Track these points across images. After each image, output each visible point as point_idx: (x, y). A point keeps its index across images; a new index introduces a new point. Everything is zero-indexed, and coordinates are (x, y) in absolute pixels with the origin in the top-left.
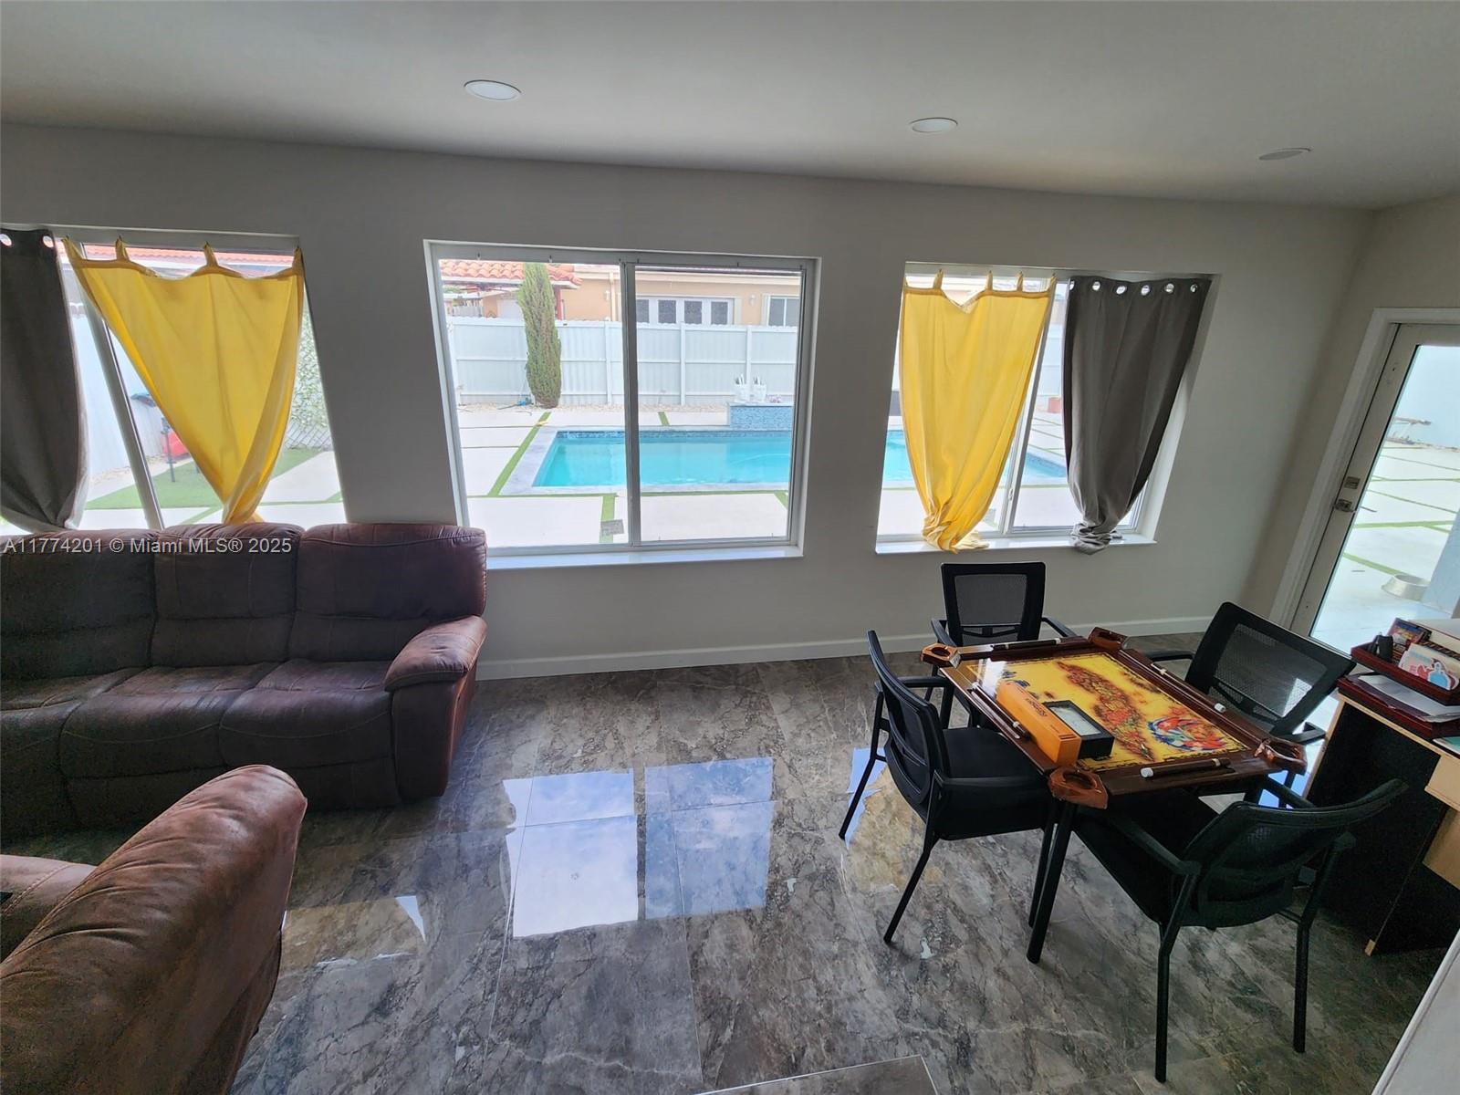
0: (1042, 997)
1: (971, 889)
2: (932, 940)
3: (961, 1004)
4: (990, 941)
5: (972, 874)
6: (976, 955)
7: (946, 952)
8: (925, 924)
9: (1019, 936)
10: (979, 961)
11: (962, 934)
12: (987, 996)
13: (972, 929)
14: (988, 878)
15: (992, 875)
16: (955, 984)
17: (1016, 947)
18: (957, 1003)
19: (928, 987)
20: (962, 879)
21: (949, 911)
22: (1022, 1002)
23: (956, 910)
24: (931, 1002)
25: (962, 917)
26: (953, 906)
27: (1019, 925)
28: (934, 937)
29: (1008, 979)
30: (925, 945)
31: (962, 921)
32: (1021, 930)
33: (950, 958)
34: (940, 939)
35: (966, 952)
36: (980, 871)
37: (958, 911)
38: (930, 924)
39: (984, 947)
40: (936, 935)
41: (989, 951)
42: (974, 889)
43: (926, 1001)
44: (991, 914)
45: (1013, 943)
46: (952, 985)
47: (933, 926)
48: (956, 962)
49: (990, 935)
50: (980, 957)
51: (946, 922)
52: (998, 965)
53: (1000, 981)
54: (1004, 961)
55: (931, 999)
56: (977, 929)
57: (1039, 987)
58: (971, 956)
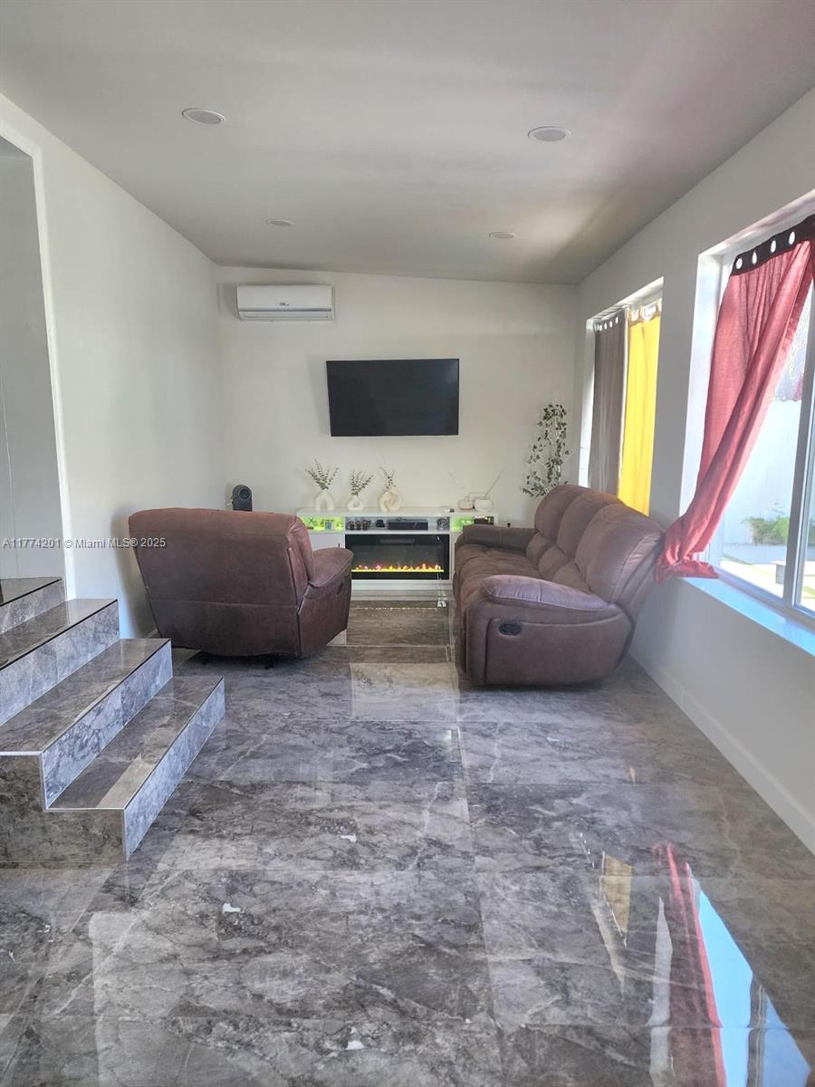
0: (125, 981)
1: (280, 979)
2: (238, 917)
3: (167, 914)
4: (209, 965)
5: (302, 991)
6: (201, 946)
7: (220, 923)
8: (259, 919)
9: (197, 997)
10: (195, 946)
11: (230, 944)
12: (159, 936)
13: (231, 955)
14: (289, 1005)
15: (291, 1013)
16: (187, 918)
17: (187, 986)
18: (170, 912)
19: (197, 898)
20: (299, 976)
21: (262, 944)
22: (134, 961)
23: (260, 951)
24: (183, 895)
25: (250, 953)
26: (267, 950)
27: (208, 1005)
28: (241, 920)
29: (161, 961)
30: (237, 910)
31: (245, 951)
32: (202, 1003)
33: (212, 923)
34: (236, 924)
35: (210, 939)
36: (303, 1002)
37: (258, 952)
38: (256, 922)
39: (206, 957)
40: (242, 923)
41: (200, 959)
42: (280, 982)
43: (185, 892)
44: (239, 983)
45: (194, 985)
46: (188, 915)
47: (253, 923)
48: (206, 927)
49: (215, 969)
50: (196, 948)
51: (251, 936)
52: (180, 960)
53: (164, 954)
54: (181, 967)
55: (186, 897)
56: (228, 959)
57: (135, 984)
58: (203, 942)
